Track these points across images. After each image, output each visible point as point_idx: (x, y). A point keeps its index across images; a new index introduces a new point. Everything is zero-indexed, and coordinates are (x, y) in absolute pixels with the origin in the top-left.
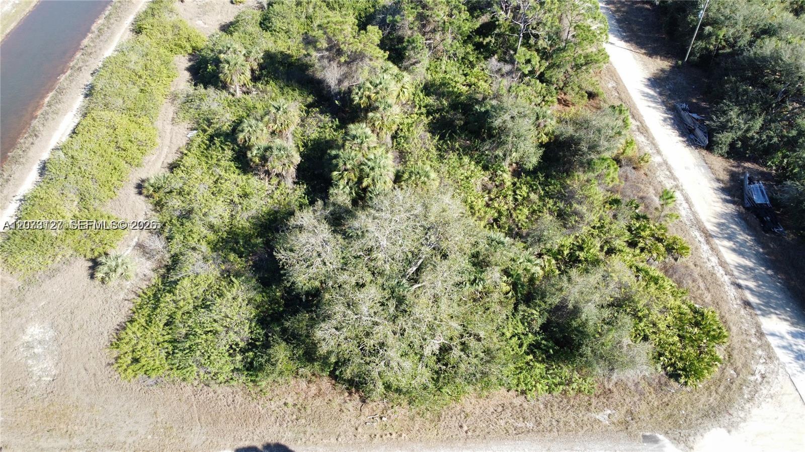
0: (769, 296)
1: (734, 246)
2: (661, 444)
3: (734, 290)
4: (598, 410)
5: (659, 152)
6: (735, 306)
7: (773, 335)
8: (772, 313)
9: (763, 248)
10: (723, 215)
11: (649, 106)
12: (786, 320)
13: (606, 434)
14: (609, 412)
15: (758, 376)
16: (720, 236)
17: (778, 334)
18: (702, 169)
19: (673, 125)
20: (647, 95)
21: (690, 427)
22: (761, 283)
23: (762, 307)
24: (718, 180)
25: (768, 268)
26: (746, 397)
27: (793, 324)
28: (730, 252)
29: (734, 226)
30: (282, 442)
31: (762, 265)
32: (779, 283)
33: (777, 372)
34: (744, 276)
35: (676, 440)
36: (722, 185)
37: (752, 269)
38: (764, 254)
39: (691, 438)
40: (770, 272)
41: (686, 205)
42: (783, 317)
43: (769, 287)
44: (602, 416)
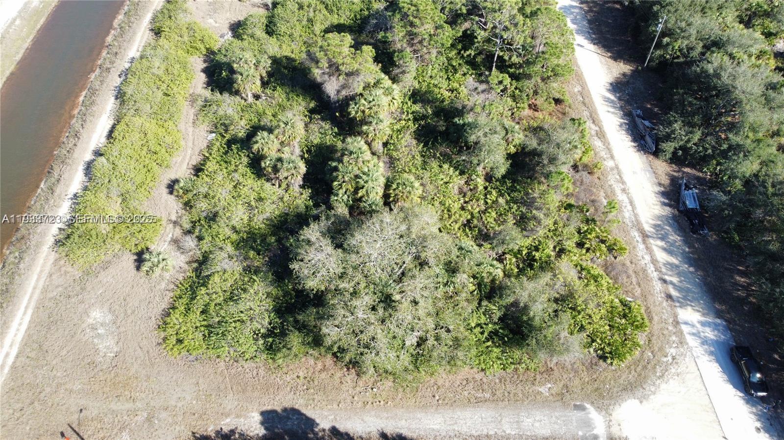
0: (688, 290)
1: (665, 246)
2: (587, 411)
3: (660, 285)
4: (541, 384)
5: (612, 157)
6: (660, 299)
7: (686, 323)
8: (688, 305)
9: (689, 248)
10: (659, 218)
11: (609, 112)
12: (699, 311)
13: (545, 403)
14: (549, 385)
15: (670, 358)
16: (655, 236)
17: (690, 323)
18: (647, 173)
19: (627, 130)
20: (607, 100)
21: (611, 398)
22: (683, 278)
23: (681, 300)
24: (660, 184)
25: (691, 265)
26: (658, 374)
27: (704, 315)
28: (661, 250)
29: (668, 228)
30: (297, 407)
31: (686, 263)
32: (698, 279)
33: (686, 355)
34: (670, 273)
35: (599, 409)
36: (662, 189)
37: (677, 266)
38: (689, 252)
39: (611, 407)
40: (692, 269)
41: (630, 208)
42: (697, 308)
43: (689, 283)
44: (544, 389)
